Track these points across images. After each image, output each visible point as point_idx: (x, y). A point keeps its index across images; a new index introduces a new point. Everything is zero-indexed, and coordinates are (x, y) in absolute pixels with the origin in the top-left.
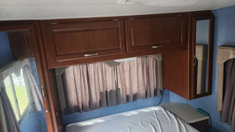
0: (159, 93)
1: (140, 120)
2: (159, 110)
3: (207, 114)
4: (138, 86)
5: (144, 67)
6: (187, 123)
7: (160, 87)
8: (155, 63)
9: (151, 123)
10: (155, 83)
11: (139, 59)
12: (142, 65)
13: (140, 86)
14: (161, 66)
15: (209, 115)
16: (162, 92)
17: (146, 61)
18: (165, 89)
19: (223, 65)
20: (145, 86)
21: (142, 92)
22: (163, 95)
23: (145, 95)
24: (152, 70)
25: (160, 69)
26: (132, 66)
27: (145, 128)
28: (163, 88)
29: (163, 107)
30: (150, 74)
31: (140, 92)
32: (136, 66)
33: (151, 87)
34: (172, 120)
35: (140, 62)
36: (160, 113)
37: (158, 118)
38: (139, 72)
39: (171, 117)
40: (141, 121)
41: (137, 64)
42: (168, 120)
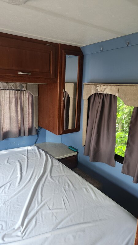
0: (34, 132)
1: (8, 158)
2: (32, 150)
3: (75, 151)
4: (10, 123)
5: (17, 102)
6: (55, 158)
7: (36, 126)
8: (31, 99)
9: (19, 161)
10: (31, 120)
11: (12, 92)
12: (15, 99)
13: (12, 123)
14: (37, 102)
15: (77, 151)
16: (37, 132)
17: (20, 95)
18: (41, 128)
19: (87, 100)
20: (18, 123)
21: (15, 129)
22: (39, 135)
23: (18, 133)
24: (27, 106)
25: (35, 106)
26: (3, 99)
27: (10, 165)
28: (39, 127)
29: (37, 146)
30: (25, 110)
31: (12, 130)
32: (8, 99)
33: (25, 124)
34: (42, 157)
35: (13, 96)
36: (32, 151)
37: (28, 156)
38: (11, 107)
39: (42, 154)
40: (8, 160)
41: (10, 97)
42: (38, 157)
